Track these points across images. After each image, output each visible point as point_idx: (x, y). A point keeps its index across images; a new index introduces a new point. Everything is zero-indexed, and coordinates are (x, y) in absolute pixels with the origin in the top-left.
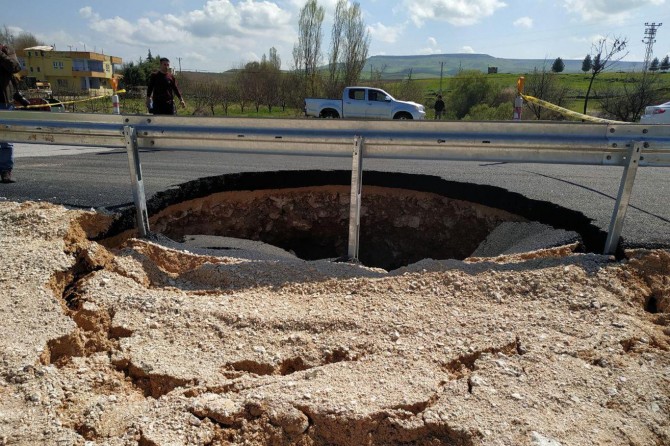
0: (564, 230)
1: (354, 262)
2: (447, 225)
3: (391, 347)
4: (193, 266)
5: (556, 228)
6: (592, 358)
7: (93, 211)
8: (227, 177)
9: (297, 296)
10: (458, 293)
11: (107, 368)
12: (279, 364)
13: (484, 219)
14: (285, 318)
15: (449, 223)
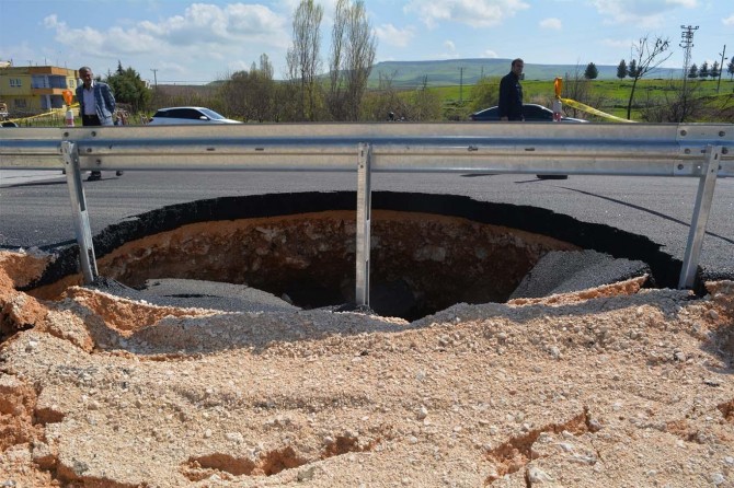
0: (627, 260)
1: (364, 309)
2: (479, 257)
3: (417, 430)
4: (151, 320)
5: (616, 257)
6: (686, 431)
7: (22, 253)
8: (200, 203)
9: (287, 361)
10: (502, 349)
11: (26, 468)
12: (262, 458)
13: (525, 249)
14: (270, 392)
15: (481, 254)
